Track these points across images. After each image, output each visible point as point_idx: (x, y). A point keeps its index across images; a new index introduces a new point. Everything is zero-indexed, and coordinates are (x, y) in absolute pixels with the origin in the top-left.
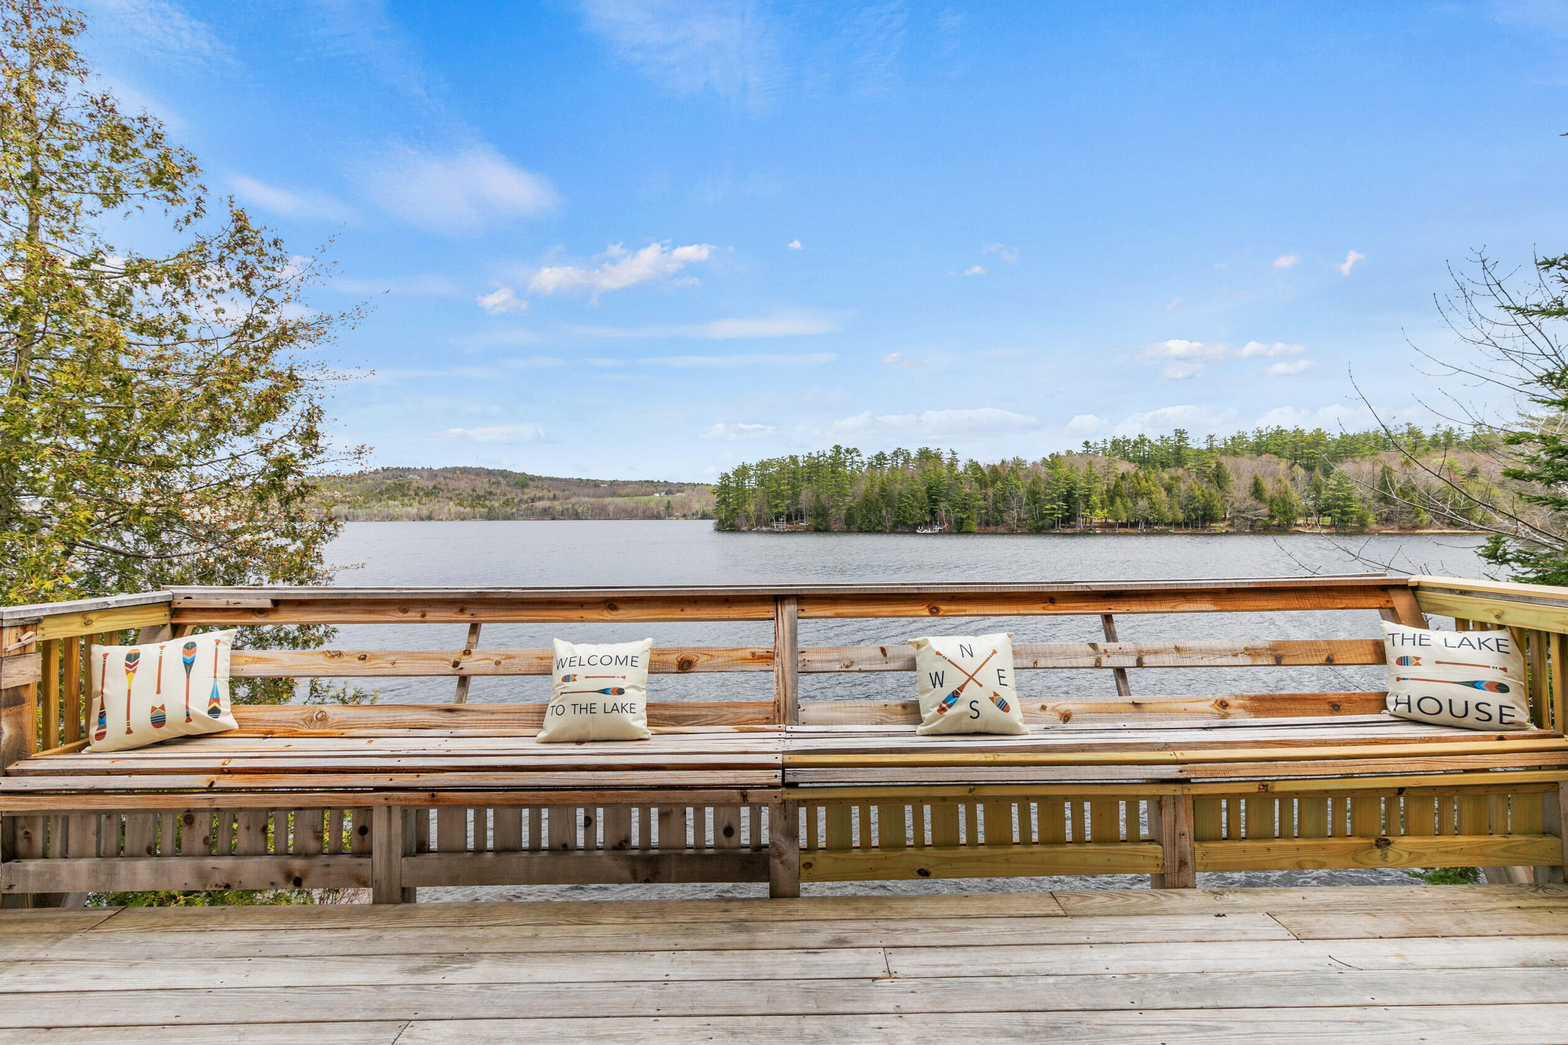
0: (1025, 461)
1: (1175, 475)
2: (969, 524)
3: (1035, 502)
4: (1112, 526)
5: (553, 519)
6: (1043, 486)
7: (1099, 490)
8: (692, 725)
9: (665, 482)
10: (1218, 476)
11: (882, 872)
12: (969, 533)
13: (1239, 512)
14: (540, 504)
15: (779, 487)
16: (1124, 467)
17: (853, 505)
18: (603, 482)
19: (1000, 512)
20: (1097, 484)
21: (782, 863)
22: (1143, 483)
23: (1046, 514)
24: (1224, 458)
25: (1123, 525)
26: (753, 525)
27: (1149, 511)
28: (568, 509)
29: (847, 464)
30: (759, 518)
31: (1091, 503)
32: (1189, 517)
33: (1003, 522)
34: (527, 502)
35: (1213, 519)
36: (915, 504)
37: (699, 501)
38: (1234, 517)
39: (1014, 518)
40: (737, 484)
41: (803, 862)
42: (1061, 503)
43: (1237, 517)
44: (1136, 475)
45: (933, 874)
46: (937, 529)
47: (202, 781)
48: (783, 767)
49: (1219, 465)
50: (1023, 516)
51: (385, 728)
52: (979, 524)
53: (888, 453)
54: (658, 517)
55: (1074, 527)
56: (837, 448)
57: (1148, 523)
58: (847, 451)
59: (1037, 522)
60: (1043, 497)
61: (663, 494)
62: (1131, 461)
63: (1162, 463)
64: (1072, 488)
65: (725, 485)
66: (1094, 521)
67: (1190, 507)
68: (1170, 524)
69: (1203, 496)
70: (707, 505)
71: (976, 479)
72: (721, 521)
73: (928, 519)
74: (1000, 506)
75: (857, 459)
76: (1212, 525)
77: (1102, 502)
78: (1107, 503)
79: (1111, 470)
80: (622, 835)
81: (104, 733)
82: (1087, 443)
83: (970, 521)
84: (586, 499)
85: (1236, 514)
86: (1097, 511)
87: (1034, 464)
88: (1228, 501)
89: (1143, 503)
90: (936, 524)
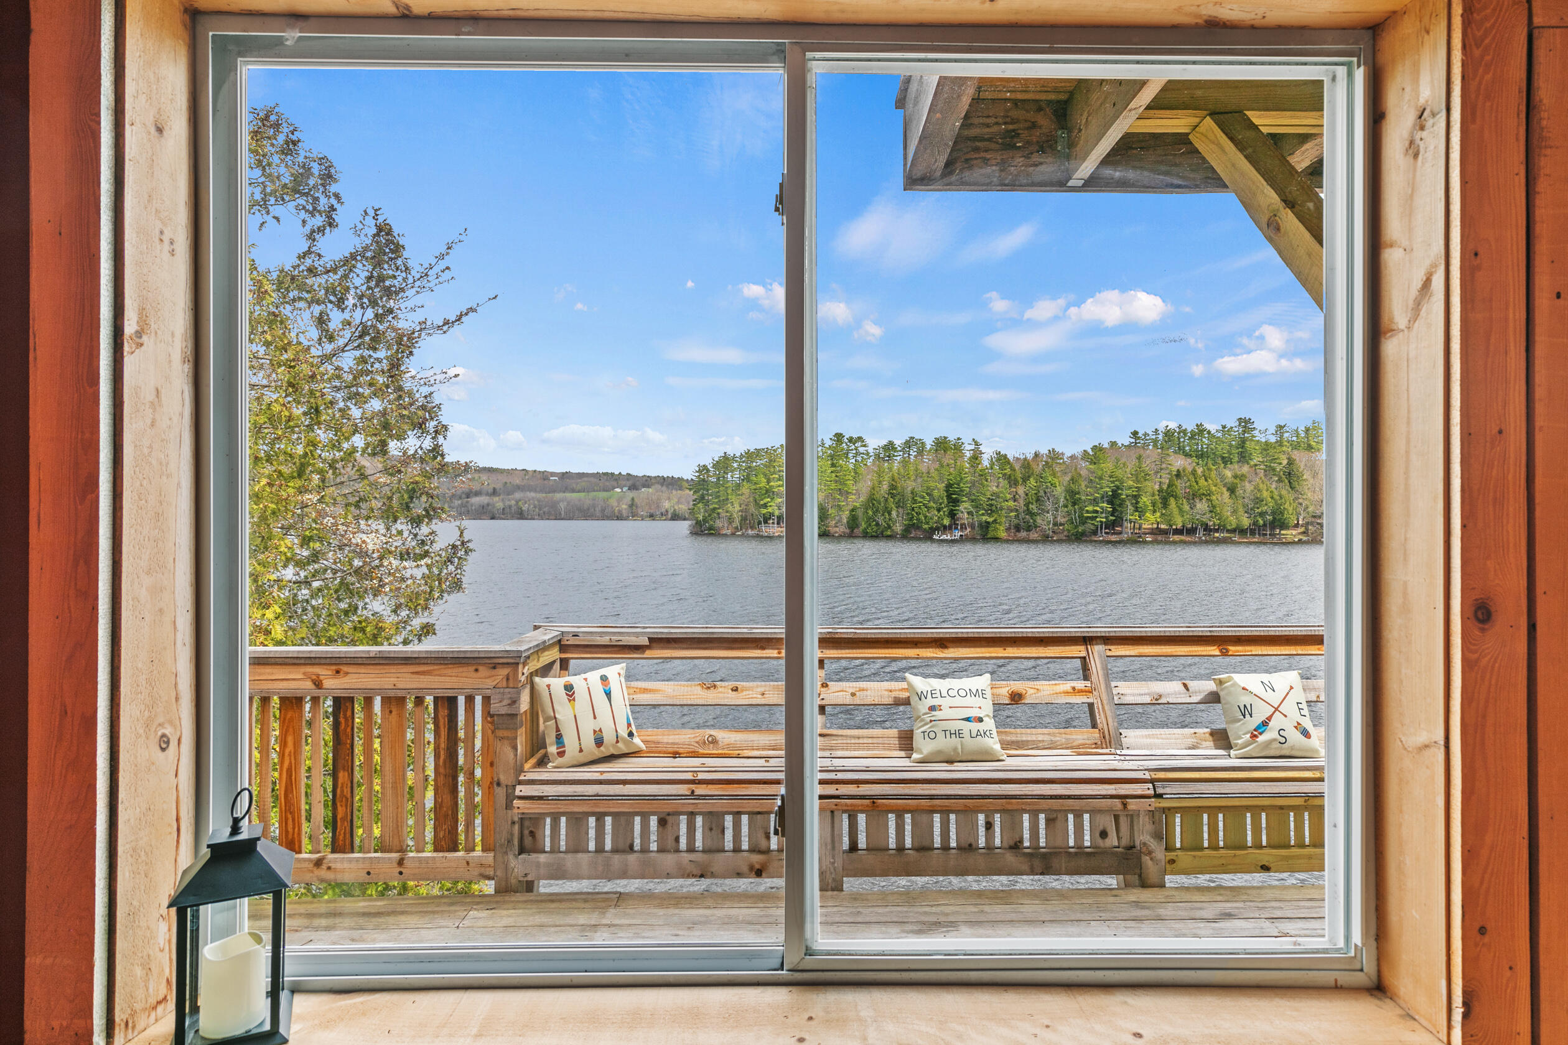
0: (1063, 454)
1: (1239, 473)
2: (996, 529)
3: (1074, 504)
4: (1165, 532)
5: (493, 518)
6: (1083, 484)
7: (1150, 490)
8: (1032, 749)
9: (628, 474)
10: (1290, 474)
11: (1231, 867)
12: (996, 539)
13: (1314, 517)
14: (476, 500)
15: (768, 482)
16: (1179, 462)
17: (858, 505)
18: (553, 474)
19: (1031, 514)
20: (1147, 483)
21: (1151, 859)
22: (1202, 482)
23: (1088, 518)
24: (1295, 452)
25: (1178, 532)
26: (736, 528)
27: (1208, 515)
28: (510, 507)
29: (850, 455)
30: (744, 519)
31: (1140, 505)
32: (1255, 523)
33: (1036, 527)
34: (460, 498)
35: (1284, 526)
36: (932, 504)
37: (669, 499)
38: (1307, 523)
39: (1049, 522)
40: (718, 479)
41: (1168, 858)
42: (1105, 505)
43: (1312, 523)
44: (1194, 472)
45: (1273, 869)
46: (957, 534)
47: (683, 789)
48: (1152, 781)
49: (1291, 462)
50: (1060, 519)
51: (769, 750)
52: (1008, 529)
53: (898, 442)
54: (620, 518)
55: (1120, 533)
56: (839, 437)
57: (1207, 529)
58: (851, 440)
59: (1076, 527)
60: (1083, 498)
61: (625, 489)
62: (1187, 455)
63: (1223, 458)
64: (1118, 488)
65: (704, 480)
66: (1144, 526)
67: (1257, 511)
68: (1233, 531)
69: (1272, 498)
70: (679, 502)
71: (1005, 475)
72: (698, 523)
73: (946, 522)
74: (1033, 507)
75: (862, 450)
76: (1282, 532)
77: (1154, 504)
78: (1160, 506)
79: (1164, 466)
80: (1017, 837)
81: (564, 752)
82: (1135, 433)
83: (998, 526)
84: (533, 494)
85: (1310, 520)
86: (1148, 514)
87: (1073, 457)
88: (1301, 504)
89: (1201, 506)
90: (956, 528)
